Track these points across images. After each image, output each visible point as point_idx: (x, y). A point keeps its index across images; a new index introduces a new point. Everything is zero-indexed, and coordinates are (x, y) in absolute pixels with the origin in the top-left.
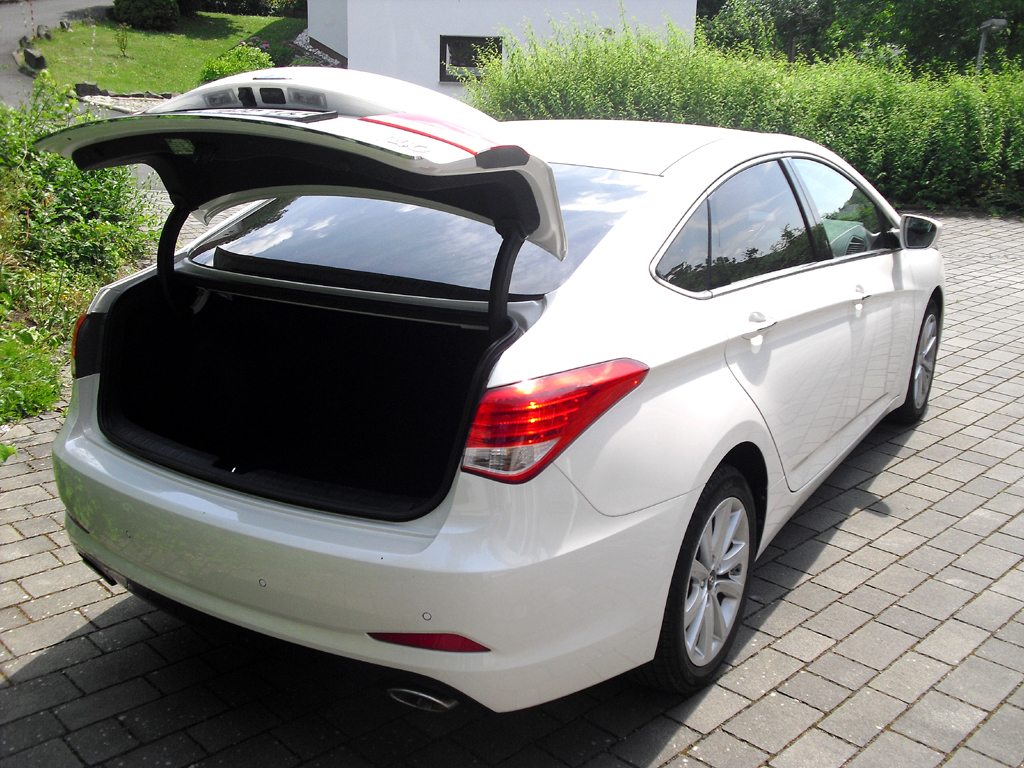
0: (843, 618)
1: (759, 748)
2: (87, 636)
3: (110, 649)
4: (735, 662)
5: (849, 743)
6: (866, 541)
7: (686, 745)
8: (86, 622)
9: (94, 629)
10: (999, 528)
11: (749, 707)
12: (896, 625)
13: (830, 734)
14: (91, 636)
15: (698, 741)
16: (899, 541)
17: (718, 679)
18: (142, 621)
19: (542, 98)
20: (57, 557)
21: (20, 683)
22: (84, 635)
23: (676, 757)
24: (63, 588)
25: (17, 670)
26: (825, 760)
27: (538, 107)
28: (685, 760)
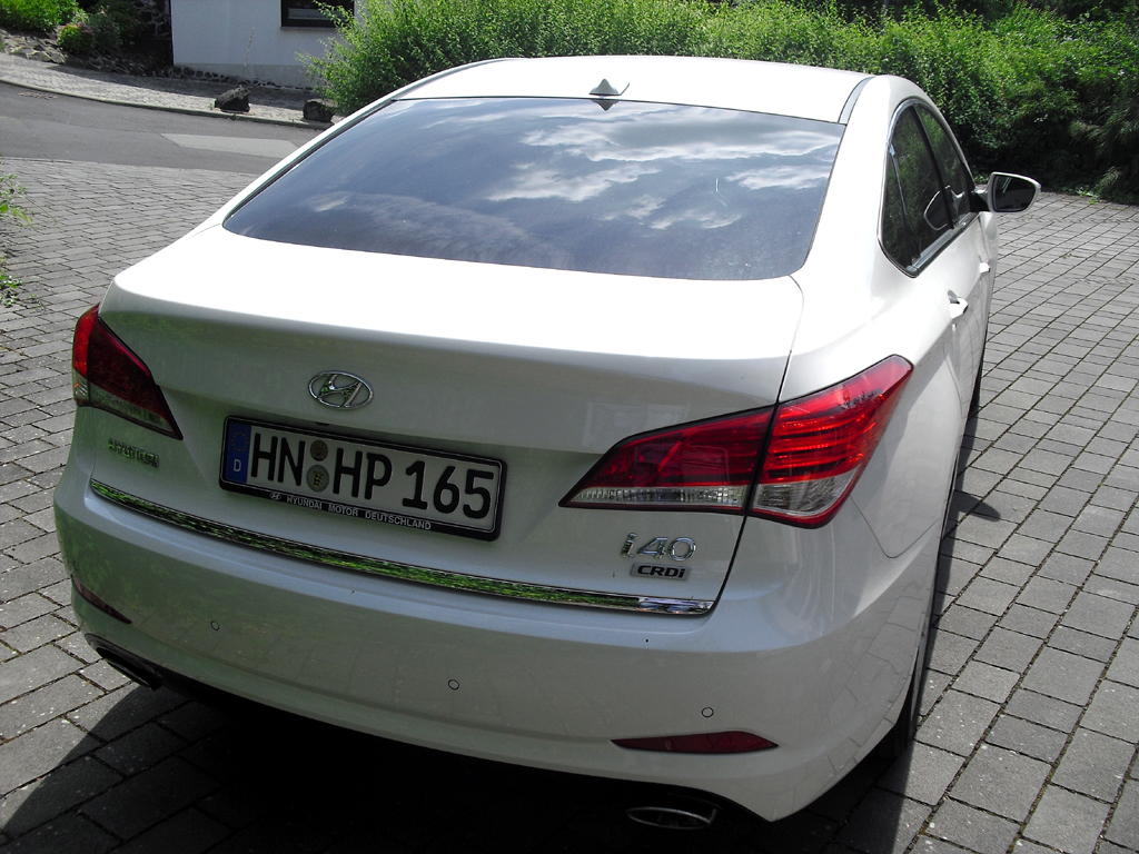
0: (1012, 646)
1: (1002, 817)
2: (91, 754)
3: (132, 770)
4: (923, 710)
5: (1096, 799)
6: (992, 551)
7: (920, 825)
8: (83, 735)
9: (98, 744)
10: (1120, 527)
11: (965, 766)
12: (1073, 650)
13: (1069, 790)
14: (98, 754)
15: (931, 816)
16: (1025, 549)
17: (914, 734)
18: (160, 725)
19: (438, 43)
20: (6, 644)
21: (21, 835)
22: (87, 754)
23: (915, 840)
24: (31, 687)
25: (10, 816)
26: (1082, 824)
27: (434, 53)
28: (928, 842)
